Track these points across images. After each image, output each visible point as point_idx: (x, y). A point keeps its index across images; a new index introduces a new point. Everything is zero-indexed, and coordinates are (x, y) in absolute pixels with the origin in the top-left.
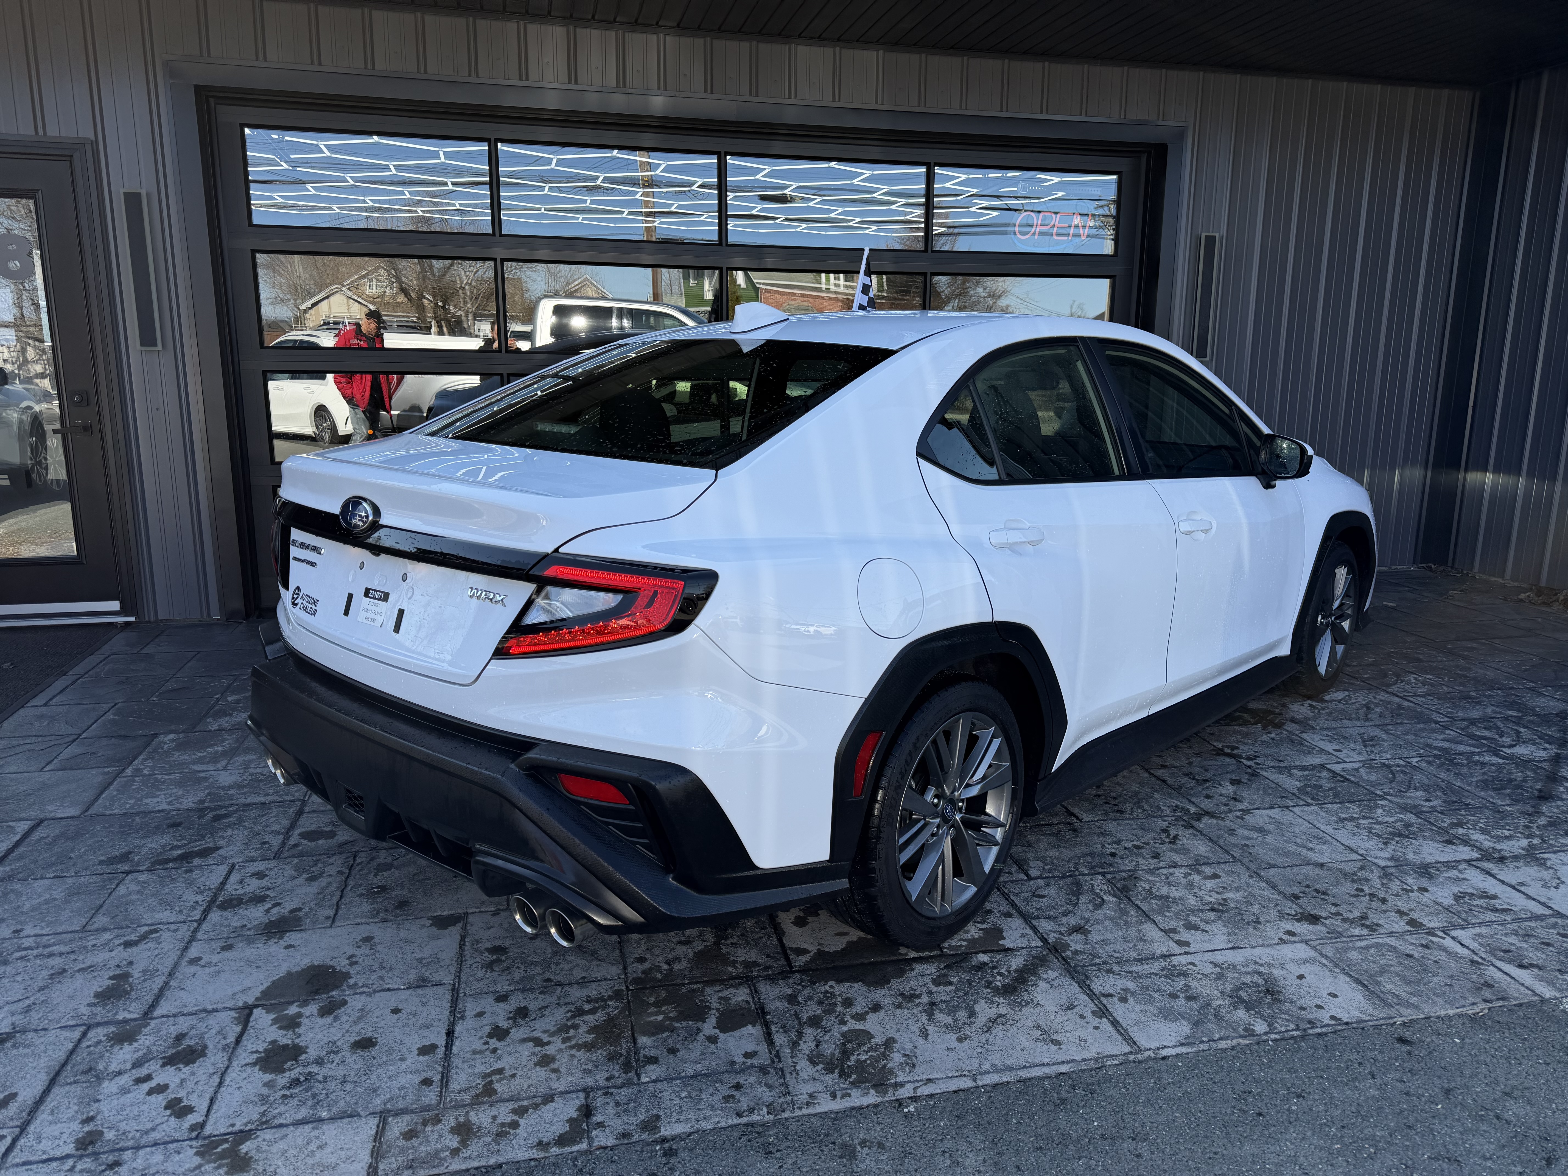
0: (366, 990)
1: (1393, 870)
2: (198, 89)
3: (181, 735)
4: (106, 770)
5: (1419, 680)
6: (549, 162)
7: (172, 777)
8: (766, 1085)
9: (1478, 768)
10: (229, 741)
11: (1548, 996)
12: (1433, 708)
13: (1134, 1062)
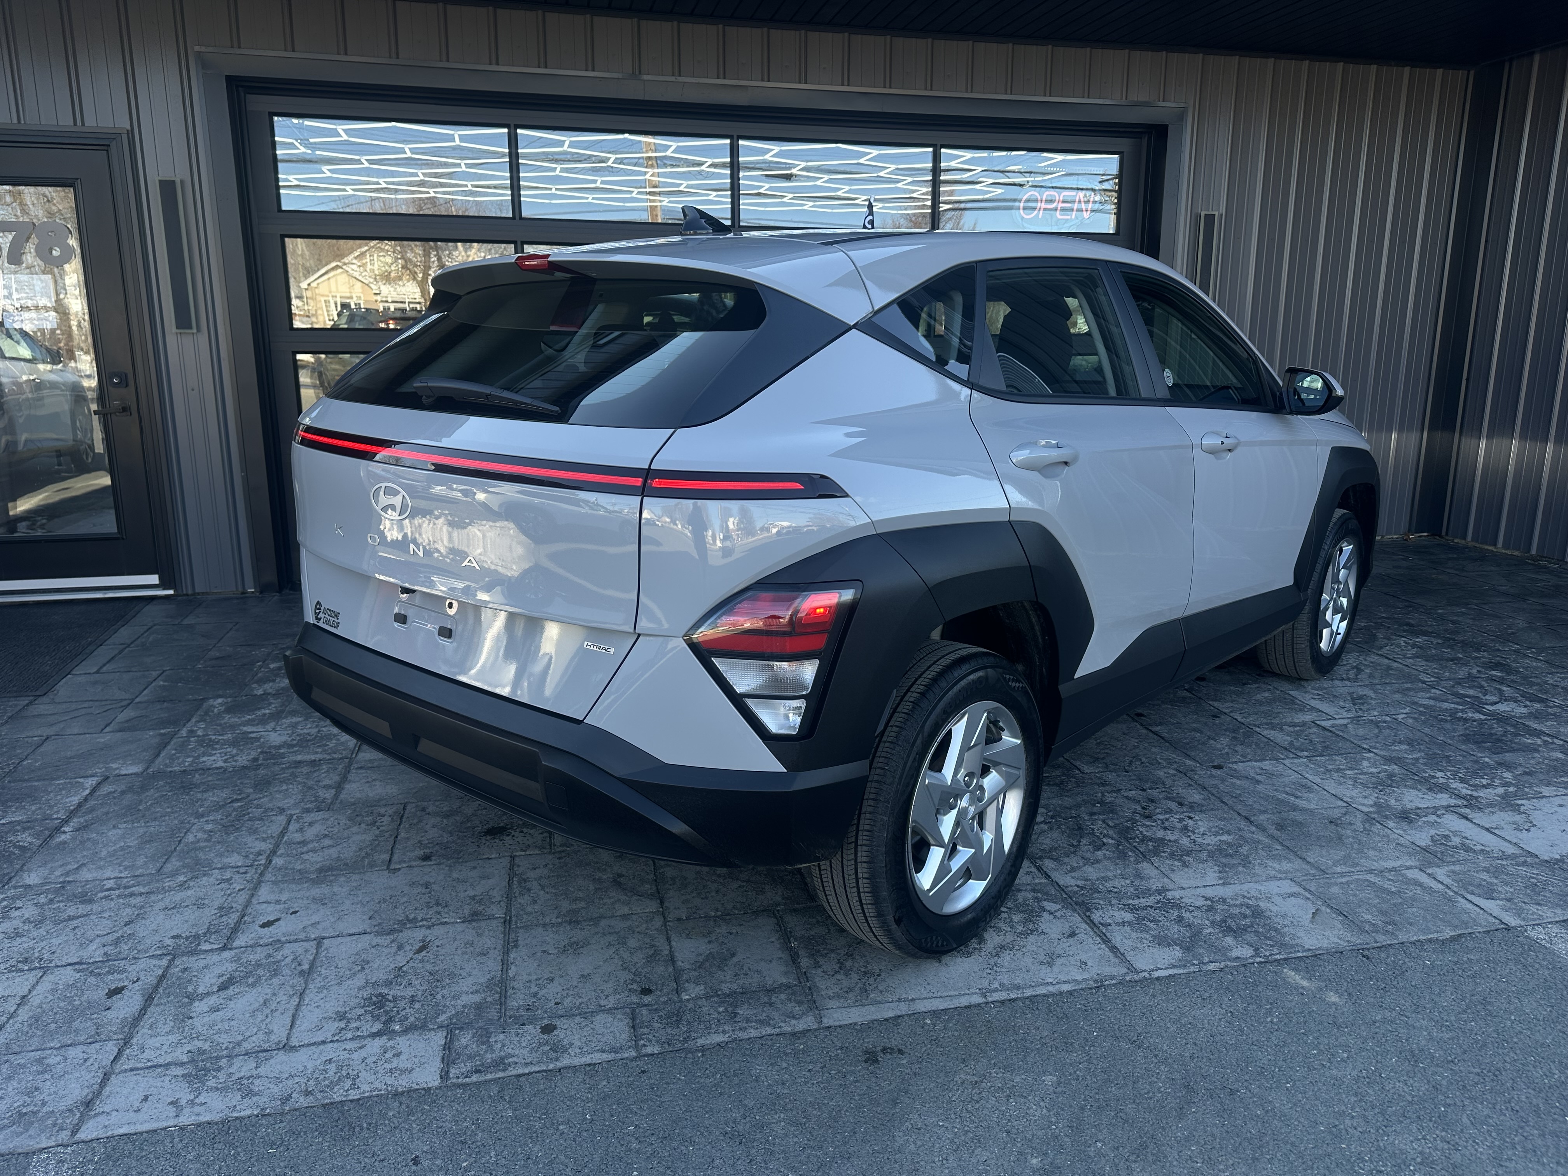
0: (425, 923)
1: (1375, 816)
2: (230, 79)
3: (229, 700)
4: (162, 731)
5: (1408, 644)
6: (561, 143)
7: (225, 737)
8: (795, 1001)
9: (1461, 723)
10: (275, 705)
11: (1513, 924)
12: (1421, 669)
13: (1130, 981)
